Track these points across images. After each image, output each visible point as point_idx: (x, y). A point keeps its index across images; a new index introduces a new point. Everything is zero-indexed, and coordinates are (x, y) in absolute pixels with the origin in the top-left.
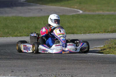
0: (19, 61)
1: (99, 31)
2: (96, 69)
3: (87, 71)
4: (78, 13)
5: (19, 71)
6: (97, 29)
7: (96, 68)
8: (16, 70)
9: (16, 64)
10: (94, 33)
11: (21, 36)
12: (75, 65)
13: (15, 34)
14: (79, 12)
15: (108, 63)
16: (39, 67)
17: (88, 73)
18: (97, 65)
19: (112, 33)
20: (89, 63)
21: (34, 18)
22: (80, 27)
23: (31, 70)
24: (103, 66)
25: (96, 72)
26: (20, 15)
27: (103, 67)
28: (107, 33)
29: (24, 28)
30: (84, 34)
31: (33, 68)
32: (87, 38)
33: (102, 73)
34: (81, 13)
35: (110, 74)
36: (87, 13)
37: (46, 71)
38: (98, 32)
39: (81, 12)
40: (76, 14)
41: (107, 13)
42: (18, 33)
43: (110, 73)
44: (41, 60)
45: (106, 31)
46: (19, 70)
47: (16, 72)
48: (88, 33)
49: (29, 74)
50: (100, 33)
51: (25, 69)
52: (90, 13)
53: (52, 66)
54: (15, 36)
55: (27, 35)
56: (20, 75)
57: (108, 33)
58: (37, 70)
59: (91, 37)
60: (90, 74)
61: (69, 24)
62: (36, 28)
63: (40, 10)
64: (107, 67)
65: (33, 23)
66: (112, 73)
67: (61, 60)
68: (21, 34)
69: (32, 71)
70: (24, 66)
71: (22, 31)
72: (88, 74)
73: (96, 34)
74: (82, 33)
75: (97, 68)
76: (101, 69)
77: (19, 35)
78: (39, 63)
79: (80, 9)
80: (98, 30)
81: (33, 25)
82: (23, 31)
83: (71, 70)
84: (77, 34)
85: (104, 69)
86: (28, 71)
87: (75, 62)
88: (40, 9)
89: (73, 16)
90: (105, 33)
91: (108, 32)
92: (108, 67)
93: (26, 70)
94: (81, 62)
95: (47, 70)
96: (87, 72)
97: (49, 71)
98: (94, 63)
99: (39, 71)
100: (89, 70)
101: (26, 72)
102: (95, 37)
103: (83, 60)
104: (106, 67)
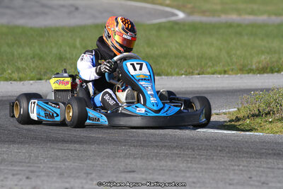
0: (14, 149)
1: (226, 69)
2: (214, 171)
3: (190, 177)
4: (174, 18)
5: (13, 175)
6: (221, 64)
7: (215, 169)
8: (6, 171)
9: (5, 156)
10: (213, 74)
11: (21, 80)
12: (160, 160)
13: (6, 75)
14: (176, 15)
15: (247, 157)
16: (66, 164)
17: (194, 183)
18: (217, 163)
19: (259, 73)
20: (198, 155)
21: (57, 30)
22: (176, 57)
23: (44, 174)
24: (233, 165)
25: (213, 179)
26: (21, 22)
27: (232, 168)
28: (249, 73)
29: (29, 58)
30: (186, 75)
31: (52, 168)
32: (196, 86)
33: (230, 184)
34: (183, 19)
35: (251, 185)
36: (197, 18)
37: (85, 176)
38: (225, 72)
39: (181, 15)
40: (169, 22)
41: (249, 18)
42: (13, 72)
43: (251, 183)
44: (72, 146)
45: (245, 69)
46: (15, 172)
47: (6, 178)
48: (199, 74)
49: (39, 183)
50: (230, 73)
51: (30, 169)
52: (205, 19)
53: (101, 163)
54: (6, 80)
55: (38, 77)
56: (16, 185)
57: (250, 75)
58: (62, 174)
59: (205, 86)
60: (198, 185)
61: (148, 50)
62: (61, 58)
63: (73, 9)
64: (244, 166)
65: (53, 44)
66: (257, 184)
67: (125, 146)
68: (22, 75)
69: (48, 176)
70: (27, 161)
71: (24, 66)
72: (193, 185)
73: (219, 76)
74: (182, 74)
75: (219, 169)
76: (227, 172)
77: (15, 75)
78: (66, 154)
79: (179, 8)
80: (223, 66)
81: (55, 51)
82: (27, 66)
83: (150, 174)
84: (167, 75)
85: (236, 172)
86: (38, 176)
87: (162, 151)
88: (72, 5)
89: (159, 27)
90: (243, 73)
91: (250, 71)
92: (246, 168)
93: (32, 172)
94: (175, 151)
95: (88, 174)
96: (190, 180)
97: (93, 175)
98: (210, 156)
99: (65, 175)
100: (196, 174)
101: (31, 179)
102: (215, 86)
103: (181, 148)
104: (241, 167)
